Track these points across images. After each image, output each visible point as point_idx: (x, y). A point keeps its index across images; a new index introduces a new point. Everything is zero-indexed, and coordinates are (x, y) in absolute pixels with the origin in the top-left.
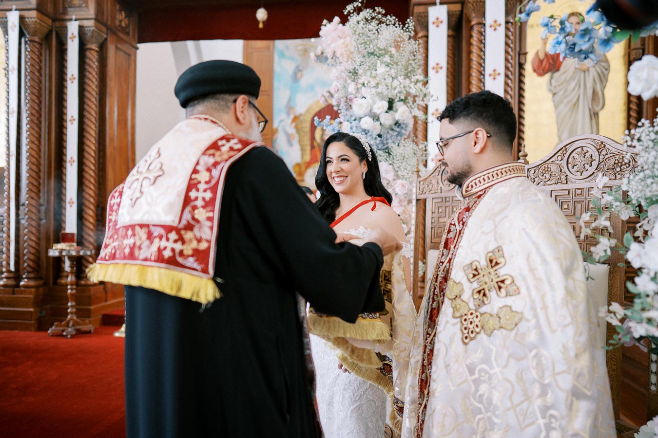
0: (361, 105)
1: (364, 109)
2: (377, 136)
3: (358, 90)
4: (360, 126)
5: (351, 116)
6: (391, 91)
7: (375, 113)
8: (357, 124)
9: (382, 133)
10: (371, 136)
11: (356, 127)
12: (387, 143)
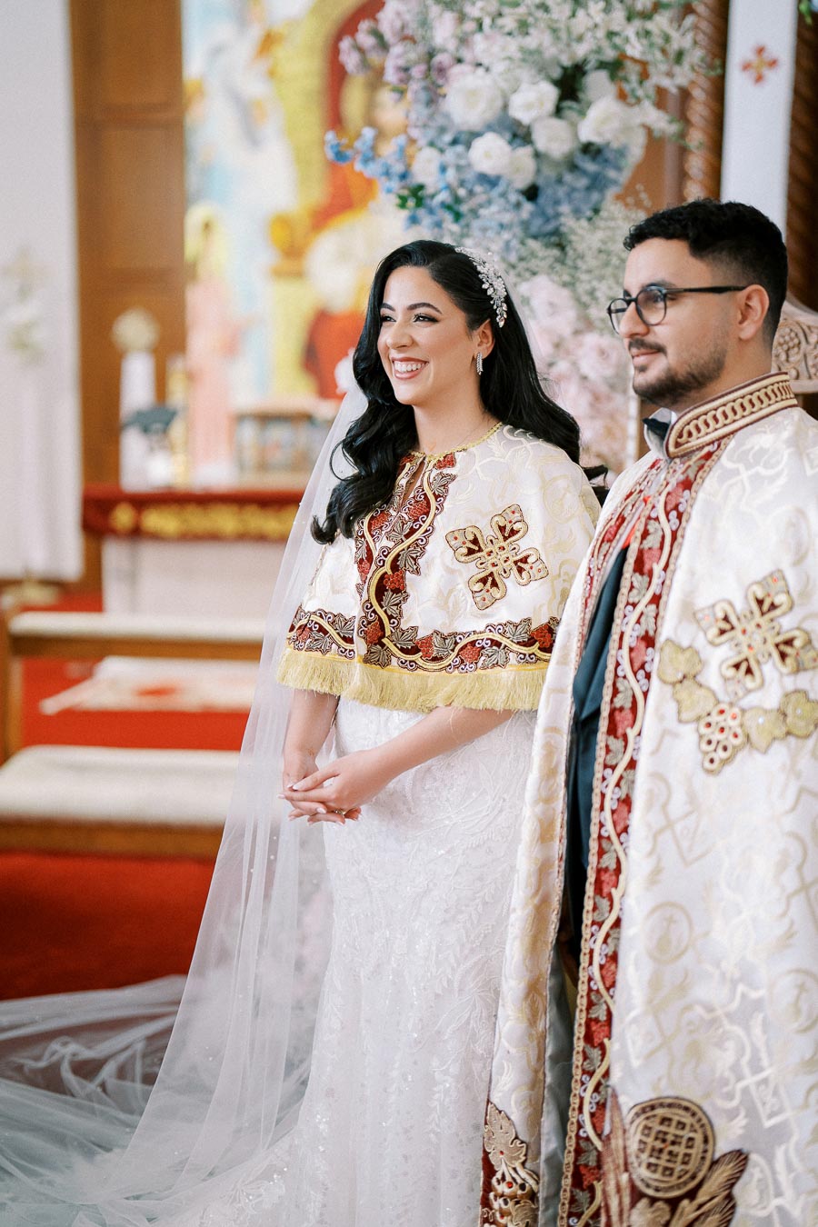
0: (472, 95)
1: (482, 106)
2: (522, 199)
3: (464, 40)
4: (469, 165)
5: (442, 130)
6: (568, 45)
7: (518, 123)
8: (459, 156)
9: (540, 182)
10: (503, 195)
11: (459, 168)
12: (558, 215)
